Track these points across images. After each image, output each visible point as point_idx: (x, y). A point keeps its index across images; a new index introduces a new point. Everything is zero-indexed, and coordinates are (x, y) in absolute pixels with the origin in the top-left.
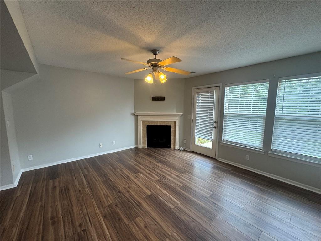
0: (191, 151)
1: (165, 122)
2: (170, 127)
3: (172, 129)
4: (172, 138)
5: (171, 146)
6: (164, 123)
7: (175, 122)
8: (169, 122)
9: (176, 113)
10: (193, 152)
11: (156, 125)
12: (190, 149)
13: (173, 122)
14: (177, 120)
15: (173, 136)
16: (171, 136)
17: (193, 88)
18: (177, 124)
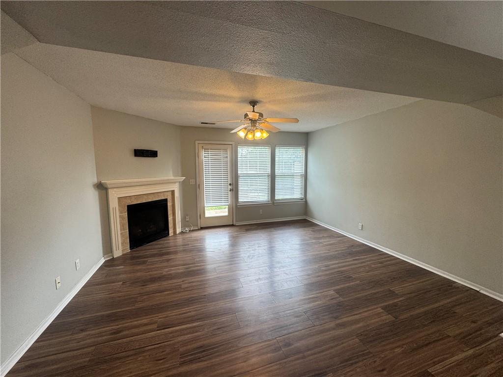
0: (200, 228)
1: (159, 194)
2: (166, 200)
3: (169, 204)
4: (170, 218)
5: (170, 232)
6: (158, 196)
7: (173, 192)
8: (165, 193)
9: (172, 178)
10: (202, 228)
11: (144, 201)
12: (197, 226)
13: (171, 192)
14: (176, 188)
15: (172, 215)
16: (169, 216)
17: (197, 142)
18: (177, 194)
